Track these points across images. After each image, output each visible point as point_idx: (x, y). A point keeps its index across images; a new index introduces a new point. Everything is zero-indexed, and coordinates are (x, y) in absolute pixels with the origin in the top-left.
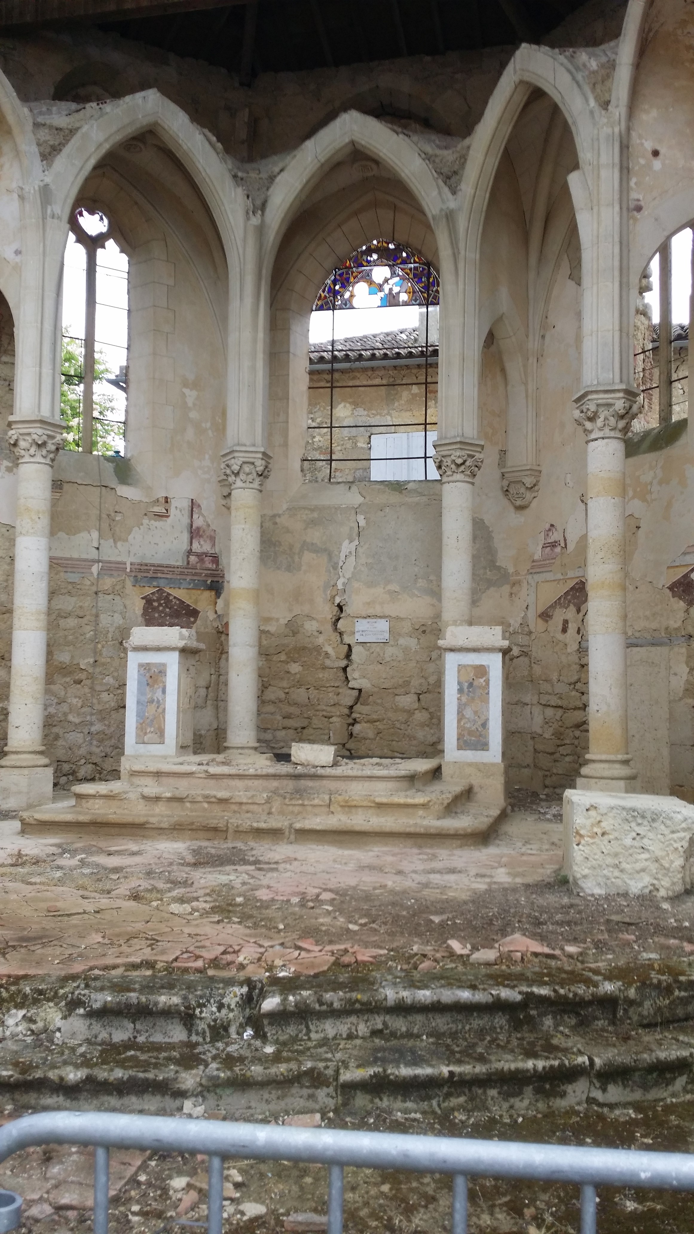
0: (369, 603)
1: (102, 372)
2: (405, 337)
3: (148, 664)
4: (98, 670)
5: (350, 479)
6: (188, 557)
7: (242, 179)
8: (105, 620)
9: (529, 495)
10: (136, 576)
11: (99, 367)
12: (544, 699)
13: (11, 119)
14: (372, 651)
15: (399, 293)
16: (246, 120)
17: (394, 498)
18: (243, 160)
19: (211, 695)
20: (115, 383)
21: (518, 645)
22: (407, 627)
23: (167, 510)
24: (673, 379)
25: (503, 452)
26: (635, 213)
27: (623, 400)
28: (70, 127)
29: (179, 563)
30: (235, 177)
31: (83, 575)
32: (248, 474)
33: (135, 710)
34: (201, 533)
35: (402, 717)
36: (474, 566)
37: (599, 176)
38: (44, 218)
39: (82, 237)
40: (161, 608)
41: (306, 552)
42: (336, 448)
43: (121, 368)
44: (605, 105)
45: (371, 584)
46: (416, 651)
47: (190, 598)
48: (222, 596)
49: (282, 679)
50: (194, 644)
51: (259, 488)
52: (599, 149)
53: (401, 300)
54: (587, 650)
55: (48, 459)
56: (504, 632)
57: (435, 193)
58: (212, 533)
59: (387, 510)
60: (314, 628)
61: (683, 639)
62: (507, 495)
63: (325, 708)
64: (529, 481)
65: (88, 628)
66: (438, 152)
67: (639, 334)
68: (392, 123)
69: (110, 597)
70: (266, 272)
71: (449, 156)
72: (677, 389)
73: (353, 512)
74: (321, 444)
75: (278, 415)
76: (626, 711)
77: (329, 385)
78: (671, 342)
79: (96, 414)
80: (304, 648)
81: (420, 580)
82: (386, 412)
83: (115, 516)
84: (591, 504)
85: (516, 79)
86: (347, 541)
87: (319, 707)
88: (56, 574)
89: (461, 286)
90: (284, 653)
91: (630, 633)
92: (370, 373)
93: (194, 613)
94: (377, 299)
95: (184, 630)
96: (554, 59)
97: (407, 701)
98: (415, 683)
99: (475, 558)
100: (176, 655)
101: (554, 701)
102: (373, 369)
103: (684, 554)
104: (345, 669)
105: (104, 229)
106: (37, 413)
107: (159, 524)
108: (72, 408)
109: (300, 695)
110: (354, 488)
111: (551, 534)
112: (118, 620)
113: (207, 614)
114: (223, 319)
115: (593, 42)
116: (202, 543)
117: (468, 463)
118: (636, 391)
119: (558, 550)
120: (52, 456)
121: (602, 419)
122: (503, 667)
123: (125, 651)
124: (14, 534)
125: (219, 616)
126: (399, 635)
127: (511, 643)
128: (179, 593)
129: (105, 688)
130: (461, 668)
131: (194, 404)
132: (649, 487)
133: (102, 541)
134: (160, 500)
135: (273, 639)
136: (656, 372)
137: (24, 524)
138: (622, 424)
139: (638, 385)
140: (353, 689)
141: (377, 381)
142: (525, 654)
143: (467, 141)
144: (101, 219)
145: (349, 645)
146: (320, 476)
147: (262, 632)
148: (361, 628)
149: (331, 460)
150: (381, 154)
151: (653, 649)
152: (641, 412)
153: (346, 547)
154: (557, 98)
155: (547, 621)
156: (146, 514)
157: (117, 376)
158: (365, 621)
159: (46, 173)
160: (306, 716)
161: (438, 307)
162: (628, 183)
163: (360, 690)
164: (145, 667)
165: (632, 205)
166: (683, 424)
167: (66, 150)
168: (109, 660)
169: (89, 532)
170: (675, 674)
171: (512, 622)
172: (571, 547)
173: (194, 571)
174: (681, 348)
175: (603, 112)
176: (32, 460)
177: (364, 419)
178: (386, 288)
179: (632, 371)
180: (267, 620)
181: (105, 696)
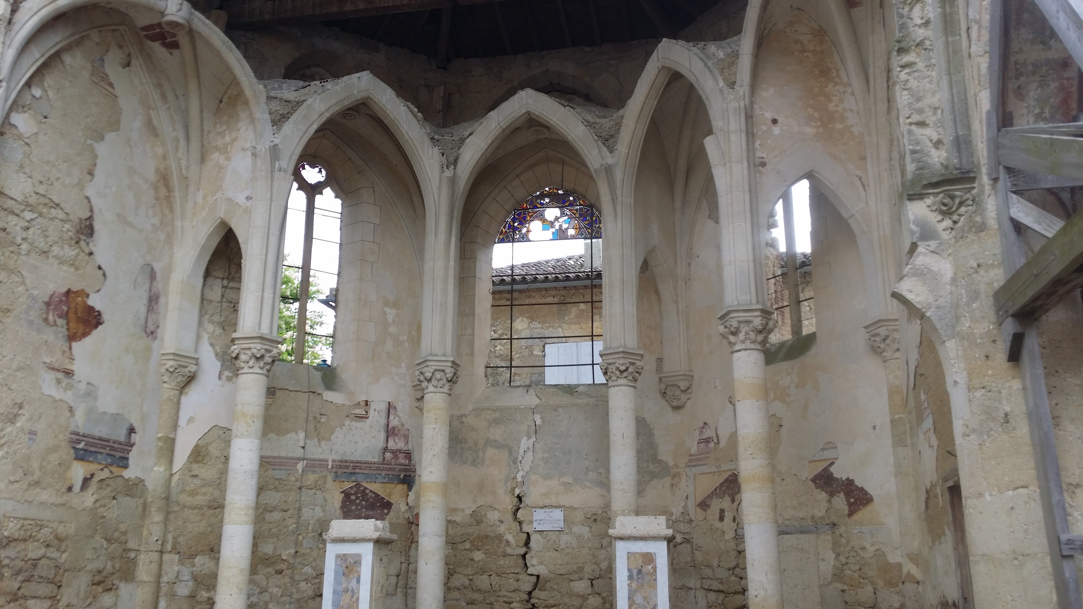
0: (545, 494)
1: (314, 293)
2: (573, 263)
3: (345, 555)
4: (298, 560)
5: (527, 382)
6: (384, 453)
7: (438, 141)
8: (306, 513)
9: (683, 397)
10: (336, 472)
11: (312, 289)
12: (707, 584)
13: (248, 92)
14: (548, 538)
15: (567, 229)
16: (442, 95)
17: (566, 399)
18: (438, 126)
19: (401, 583)
20: (326, 302)
21: (681, 532)
22: (579, 516)
23: (367, 412)
24: (801, 300)
25: (660, 360)
26: (761, 168)
27: (760, 318)
28: (297, 100)
29: (376, 460)
30: (432, 139)
31: (289, 472)
32: (439, 380)
33: (331, 599)
34: (396, 432)
35: (577, 602)
36: (638, 460)
37: (729, 140)
38: (272, 171)
39: (304, 185)
40: (358, 501)
41: (489, 449)
42: (515, 356)
43: (331, 290)
44: (732, 85)
45: (547, 477)
46: (588, 539)
47: (385, 491)
48: (414, 489)
49: (466, 566)
50: (387, 535)
51: (448, 392)
52: (728, 119)
53: (569, 234)
54: (742, 537)
55: (265, 370)
56: (668, 520)
57: (596, 152)
58: (406, 432)
59: (560, 410)
60: (496, 518)
61: (828, 527)
62: (664, 397)
63: (506, 594)
64: (683, 385)
65: (291, 521)
66: (598, 120)
67: (770, 262)
68: (559, 97)
69: (313, 491)
70: (457, 214)
71: (606, 123)
72: (805, 307)
73: (531, 412)
74: (501, 352)
75: (466, 329)
76: (782, 595)
77: (509, 303)
78: (797, 269)
79: (308, 328)
80: (487, 537)
81: (591, 473)
82: (557, 325)
83: (321, 418)
84: (739, 406)
85: (659, 65)
86: (525, 438)
87: (501, 593)
88: (265, 471)
89: (619, 224)
90: (468, 541)
91: (780, 522)
92: (543, 293)
93: (388, 505)
94: (549, 234)
95: (379, 523)
96: (690, 50)
97: (581, 586)
98: (588, 568)
99: (639, 452)
100: (370, 546)
101: (716, 586)
102: (546, 289)
103: (823, 449)
104: (524, 556)
105: (322, 179)
106: (257, 331)
107: (359, 424)
108: (287, 323)
109: (483, 581)
110: (531, 391)
111: (704, 431)
112: (319, 513)
113: (400, 506)
114: (420, 251)
115: (720, 37)
116: (397, 440)
117: (630, 370)
118: (770, 310)
119: (712, 445)
120: (268, 367)
121: (743, 333)
122: (668, 555)
123: (324, 542)
124: (230, 436)
125: (410, 508)
126: (573, 523)
127: (674, 531)
128: (375, 487)
129: (304, 577)
130: (630, 555)
131: (394, 321)
132: (787, 390)
133: (308, 441)
134: (361, 403)
135: (459, 528)
136: (786, 293)
137: (239, 427)
138: (760, 338)
139: (772, 304)
140: (532, 575)
141: (550, 300)
142: (687, 541)
143: (621, 112)
144: (320, 171)
145: (528, 534)
146: (501, 379)
147: (449, 522)
148: (538, 518)
149: (511, 367)
150: (552, 122)
151: (802, 536)
152: (776, 327)
153: (525, 443)
154: (693, 80)
155: (705, 510)
156: (348, 416)
157: (327, 297)
158: (542, 511)
159: (276, 135)
160: (488, 601)
161: (600, 240)
162: (753, 145)
163: (538, 577)
164: (342, 558)
165: (758, 161)
166: (812, 337)
167: (293, 118)
168: (308, 551)
169: (297, 433)
170: (823, 560)
171: (674, 511)
172: (723, 442)
173: (389, 466)
174: (806, 273)
175: (731, 90)
176: (251, 371)
177: (539, 330)
178: (557, 225)
179: (766, 294)
180: (453, 511)
181: (303, 585)
